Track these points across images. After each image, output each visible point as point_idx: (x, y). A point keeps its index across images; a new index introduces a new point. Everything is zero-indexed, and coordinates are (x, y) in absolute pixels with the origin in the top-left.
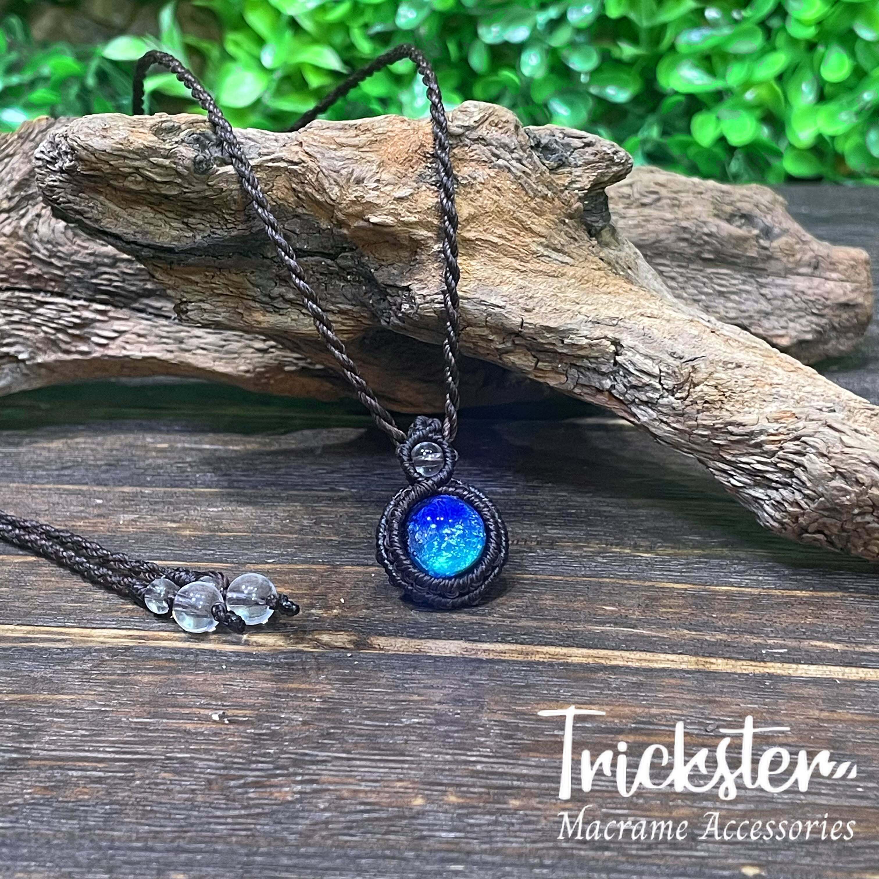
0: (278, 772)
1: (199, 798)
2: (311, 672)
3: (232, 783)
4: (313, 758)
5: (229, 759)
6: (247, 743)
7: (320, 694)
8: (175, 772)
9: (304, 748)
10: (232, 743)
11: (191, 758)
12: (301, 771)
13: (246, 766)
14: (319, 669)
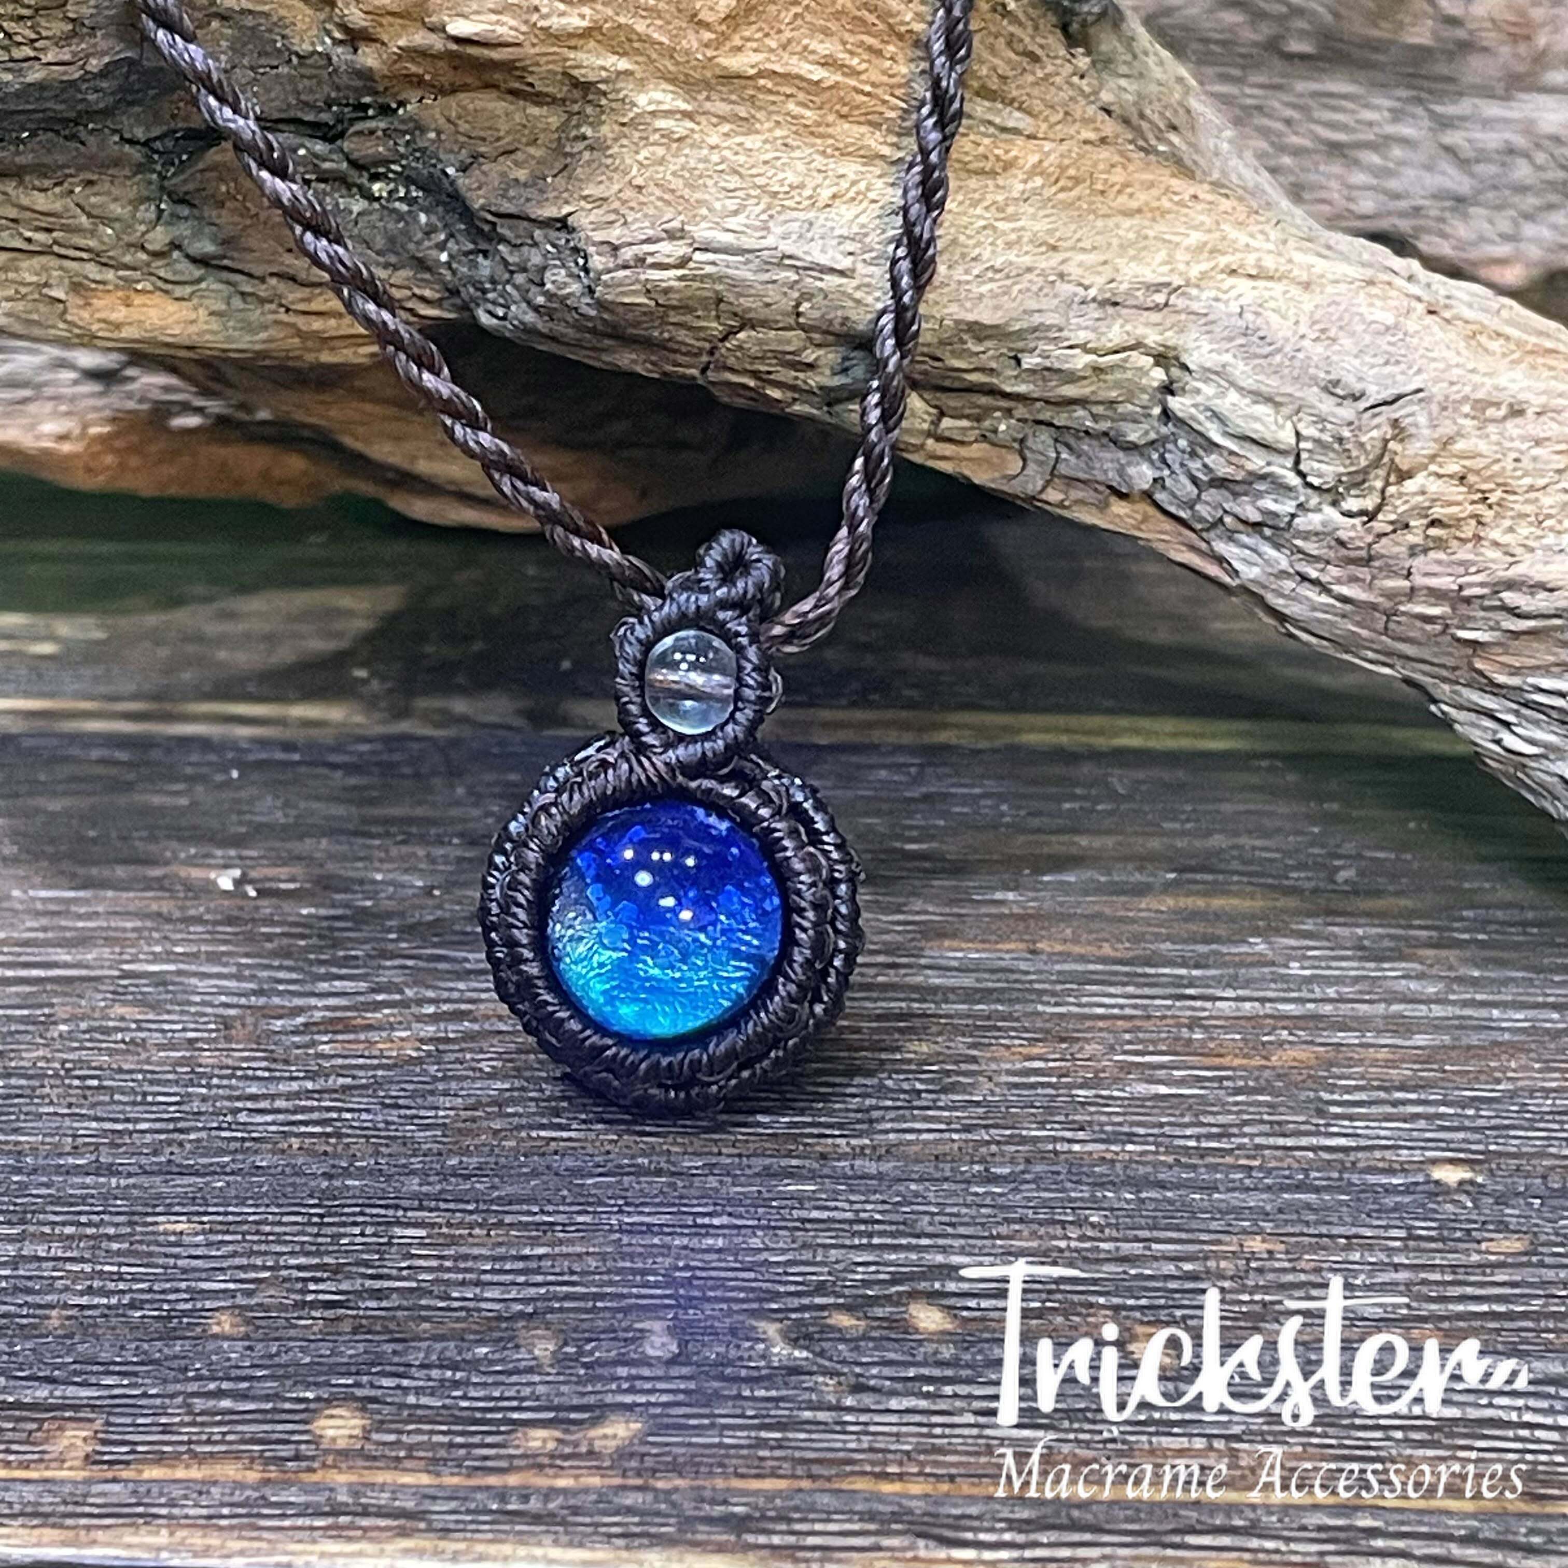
0: (380, 998)
1: (207, 1057)
2: (437, 782)
3: (278, 1024)
4: (457, 967)
5: (265, 974)
6: (303, 937)
7: (459, 828)
8: (143, 1002)
9: (435, 946)
10: (269, 938)
11: (179, 973)
12: (430, 994)
13: (308, 988)
14: (454, 773)
